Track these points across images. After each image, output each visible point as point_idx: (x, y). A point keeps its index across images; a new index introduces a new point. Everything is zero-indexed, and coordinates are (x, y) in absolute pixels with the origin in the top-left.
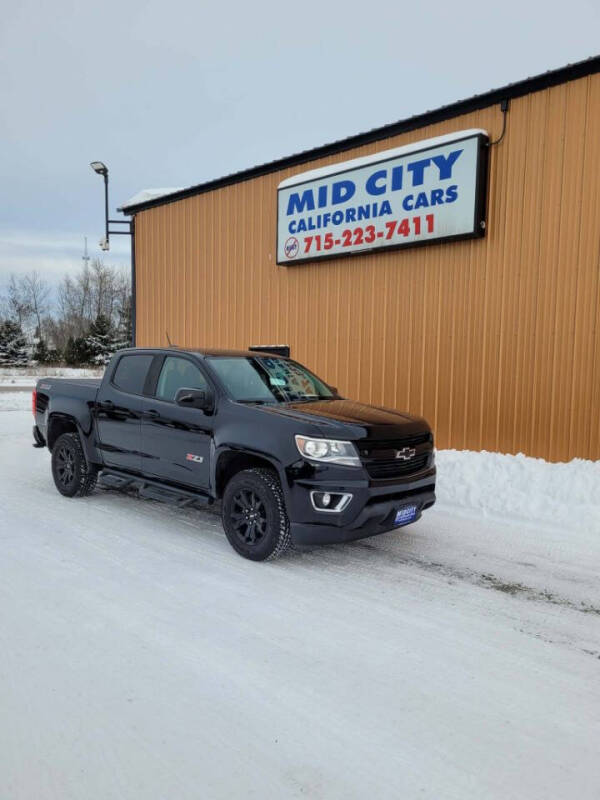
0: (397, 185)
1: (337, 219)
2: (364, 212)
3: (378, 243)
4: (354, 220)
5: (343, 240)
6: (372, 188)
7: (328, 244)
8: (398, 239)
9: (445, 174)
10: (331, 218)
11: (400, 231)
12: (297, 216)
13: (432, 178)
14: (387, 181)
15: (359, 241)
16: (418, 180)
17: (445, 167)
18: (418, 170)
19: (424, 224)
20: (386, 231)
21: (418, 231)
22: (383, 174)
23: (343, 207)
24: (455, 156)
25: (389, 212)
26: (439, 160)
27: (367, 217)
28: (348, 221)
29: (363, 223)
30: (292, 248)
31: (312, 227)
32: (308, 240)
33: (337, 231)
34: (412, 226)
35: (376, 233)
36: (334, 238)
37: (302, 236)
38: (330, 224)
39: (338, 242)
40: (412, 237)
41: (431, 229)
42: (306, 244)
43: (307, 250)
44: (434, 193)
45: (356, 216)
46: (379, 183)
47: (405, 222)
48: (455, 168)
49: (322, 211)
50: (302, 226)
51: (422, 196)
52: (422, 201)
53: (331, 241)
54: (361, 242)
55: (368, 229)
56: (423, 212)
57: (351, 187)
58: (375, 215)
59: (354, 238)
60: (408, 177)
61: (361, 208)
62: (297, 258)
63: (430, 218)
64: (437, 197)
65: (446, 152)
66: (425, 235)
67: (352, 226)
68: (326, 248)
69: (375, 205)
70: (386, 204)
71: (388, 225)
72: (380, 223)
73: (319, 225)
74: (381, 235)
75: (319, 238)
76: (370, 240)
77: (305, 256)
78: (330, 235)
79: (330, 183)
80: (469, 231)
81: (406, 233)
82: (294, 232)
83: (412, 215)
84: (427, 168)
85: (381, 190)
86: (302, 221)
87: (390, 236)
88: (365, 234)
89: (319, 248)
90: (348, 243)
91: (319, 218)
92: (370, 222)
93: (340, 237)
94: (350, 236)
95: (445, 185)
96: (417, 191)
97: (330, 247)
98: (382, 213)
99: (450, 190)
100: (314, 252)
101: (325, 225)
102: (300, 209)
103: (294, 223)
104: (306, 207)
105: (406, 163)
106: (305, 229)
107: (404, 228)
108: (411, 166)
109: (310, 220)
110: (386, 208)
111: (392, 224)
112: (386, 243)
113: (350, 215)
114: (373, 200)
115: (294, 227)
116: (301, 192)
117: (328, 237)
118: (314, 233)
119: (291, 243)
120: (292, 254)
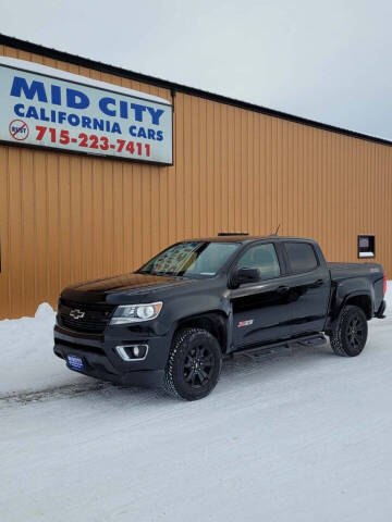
0: (124, 115)
1: (74, 120)
2: (99, 125)
3: (109, 152)
4: (89, 127)
5: (80, 141)
6: (103, 104)
7: (64, 139)
8: (125, 154)
9: (156, 121)
10: (67, 117)
11: (128, 149)
12: (22, 99)
13: (147, 122)
14: (116, 108)
15: (94, 146)
16: (139, 118)
17: (156, 116)
18: (139, 110)
19: (144, 150)
20: (118, 145)
21: (140, 153)
22: (113, 102)
23: (80, 113)
24: (160, 112)
25: (119, 132)
26: (151, 110)
27: (102, 129)
28: (84, 126)
29: (99, 133)
30: (20, 130)
31: (44, 118)
32: (42, 130)
33: (75, 132)
34: (136, 148)
35: (109, 144)
36: (71, 136)
37: (32, 123)
38: (66, 122)
39: (74, 141)
40: (135, 156)
41: (148, 154)
42: (38, 132)
43: (40, 138)
44: (149, 131)
45: (92, 125)
46: (110, 107)
47: (131, 143)
48: (161, 119)
49: (58, 109)
50: (32, 112)
51: (142, 129)
52: (141, 133)
53: (67, 138)
54: (97, 147)
55: (102, 139)
56: (144, 141)
57: (85, 103)
58: (108, 130)
59: (90, 142)
60: (131, 112)
61: (95, 120)
62: (26, 142)
63: (147, 146)
64: (151, 134)
65: (156, 107)
66: (144, 157)
67: (89, 132)
68: (62, 142)
69: (108, 123)
70: (116, 125)
71: (118, 141)
72: (113, 138)
73: (54, 120)
74: (113, 147)
75: (53, 131)
76: (105, 148)
77: (38, 143)
78: (67, 132)
79: (64, 87)
80: (170, 162)
81: (132, 151)
82: (22, 115)
83: (136, 140)
84: (143, 113)
85: (113, 114)
86: (32, 109)
87: (120, 150)
88: (101, 143)
89: (53, 140)
90: (83, 144)
91: (53, 113)
92: (104, 133)
93: (76, 137)
94: (86, 139)
95: (156, 128)
96: (138, 125)
97: (66, 142)
98: (114, 131)
99: (159, 133)
100: (46, 141)
101: (60, 122)
102: (30, 96)
103: (22, 106)
104: (36, 96)
105: (130, 101)
106: (37, 118)
107: (130, 148)
108: (133, 106)
109: (43, 111)
110: (117, 128)
111: (122, 142)
112: (118, 154)
113: (86, 122)
114: (106, 118)
115: (21, 110)
116: (30, 80)
117: (64, 133)
118: (48, 125)
119: (18, 125)
120: (20, 136)
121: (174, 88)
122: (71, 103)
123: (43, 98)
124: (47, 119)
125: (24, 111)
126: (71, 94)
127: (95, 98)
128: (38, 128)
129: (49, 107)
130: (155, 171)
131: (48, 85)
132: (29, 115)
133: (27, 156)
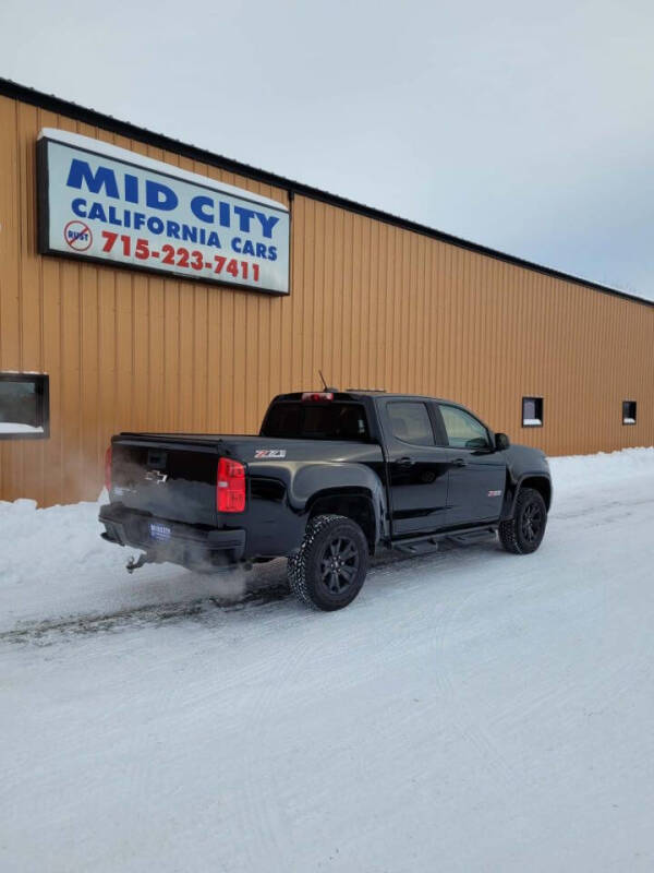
0: (225, 222)
1: (156, 226)
2: (190, 234)
3: (204, 273)
4: (177, 237)
5: (163, 255)
6: (197, 204)
7: (141, 252)
8: (226, 276)
9: (267, 233)
10: (146, 221)
11: (229, 270)
12: (84, 192)
13: (255, 233)
14: (215, 211)
15: (183, 263)
16: (245, 227)
17: (268, 226)
18: (246, 216)
19: (251, 271)
20: (215, 264)
21: (245, 276)
22: (210, 202)
23: (165, 216)
24: (274, 221)
25: (218, 245)
26: (261, 217)
27: (194, 239)
28: (169, 235)
29: (190, 246)
30: (80, 236)
31: (114, 221)
32: (111, 238)
33: (156, 243)
34: (240, 268)
35: (203, 261)
36: (151, 248)
37: (97, 227)
38: (144, 228)
39: (156, 255)
40: (239, 280)
41: (256, 278)
42: (106, 240)
43: (108, 248)
44: (259, 245)
45: (180, 233)
46: (206, 209)
47: (234, 262)
48: (274, 230)
49: (133, 208)
50: (97, 211)
51: (248, 243)
52: (248, 248)
53: (146, 251)
54: (186, 265)
55: (194, 254)
56: (251, 260)
57: (172, 203)
58: (203, 242)
59: (177, 258)
60: (235, 219)
61: (185, 228)
62: (89, 253)
63: (256, 267)
64: (261, 251)
65: (268, 214)
66: (250, 282)
67: (177, 244)
68: (138, 255)
69: (203, 232)
70: (214, 235)
71: (217, 258)
72: (209, 253)
73: (127, 224)
74: (209, 265)
75: (126, 240)
76: (198, 267)
77: (105, 255)
78: (146, 243)
79: (143, 178)
80: (286, 290)
81: (235, 273)
82: (82, 215)
83: (240, 258)
84: (251, 219)
85: (209, 219)
86: (97, 207)
87: (218, 270)
88: (192, 259)
89: (127, 252)
90: (168, 260)
91: (127, 214)
92: (198, 247)
93: (158, 249)
94: (172, 254)
95: (267, 243)
96: (244, 237)
97: (145, 256)
98: (210, 243)
99: (272, 249)
100: (117, 253)
101: (137, 226)
102: (94, 188)
103: (83, 202)
104: (103, 189)
105: (233, 203)
106: (104, 219)
107: (233, 269)
108: (238, 210)
109: (112, 210)
110: (214, 240)
111: (221, 260)
112: (216, 277)
113: (173, 229)
114: (199, 224)
115: (82, 208)
116: (95, 165)
117: (142, 244)
118: (120, 230)
119: (77, 228)
120: (80, 244)
121: (292, 189)
122: (152, 201)
123: (112, 192)
124: (119, 223)
125: (86, 209)
126: (153, 189)
127: (185, 195)
128: (105, 234)
129: (121, 205)
130: (264, 301)
131: (120, 174)
132: (93, 216)
133: (89, 273)
